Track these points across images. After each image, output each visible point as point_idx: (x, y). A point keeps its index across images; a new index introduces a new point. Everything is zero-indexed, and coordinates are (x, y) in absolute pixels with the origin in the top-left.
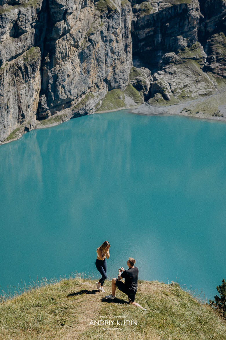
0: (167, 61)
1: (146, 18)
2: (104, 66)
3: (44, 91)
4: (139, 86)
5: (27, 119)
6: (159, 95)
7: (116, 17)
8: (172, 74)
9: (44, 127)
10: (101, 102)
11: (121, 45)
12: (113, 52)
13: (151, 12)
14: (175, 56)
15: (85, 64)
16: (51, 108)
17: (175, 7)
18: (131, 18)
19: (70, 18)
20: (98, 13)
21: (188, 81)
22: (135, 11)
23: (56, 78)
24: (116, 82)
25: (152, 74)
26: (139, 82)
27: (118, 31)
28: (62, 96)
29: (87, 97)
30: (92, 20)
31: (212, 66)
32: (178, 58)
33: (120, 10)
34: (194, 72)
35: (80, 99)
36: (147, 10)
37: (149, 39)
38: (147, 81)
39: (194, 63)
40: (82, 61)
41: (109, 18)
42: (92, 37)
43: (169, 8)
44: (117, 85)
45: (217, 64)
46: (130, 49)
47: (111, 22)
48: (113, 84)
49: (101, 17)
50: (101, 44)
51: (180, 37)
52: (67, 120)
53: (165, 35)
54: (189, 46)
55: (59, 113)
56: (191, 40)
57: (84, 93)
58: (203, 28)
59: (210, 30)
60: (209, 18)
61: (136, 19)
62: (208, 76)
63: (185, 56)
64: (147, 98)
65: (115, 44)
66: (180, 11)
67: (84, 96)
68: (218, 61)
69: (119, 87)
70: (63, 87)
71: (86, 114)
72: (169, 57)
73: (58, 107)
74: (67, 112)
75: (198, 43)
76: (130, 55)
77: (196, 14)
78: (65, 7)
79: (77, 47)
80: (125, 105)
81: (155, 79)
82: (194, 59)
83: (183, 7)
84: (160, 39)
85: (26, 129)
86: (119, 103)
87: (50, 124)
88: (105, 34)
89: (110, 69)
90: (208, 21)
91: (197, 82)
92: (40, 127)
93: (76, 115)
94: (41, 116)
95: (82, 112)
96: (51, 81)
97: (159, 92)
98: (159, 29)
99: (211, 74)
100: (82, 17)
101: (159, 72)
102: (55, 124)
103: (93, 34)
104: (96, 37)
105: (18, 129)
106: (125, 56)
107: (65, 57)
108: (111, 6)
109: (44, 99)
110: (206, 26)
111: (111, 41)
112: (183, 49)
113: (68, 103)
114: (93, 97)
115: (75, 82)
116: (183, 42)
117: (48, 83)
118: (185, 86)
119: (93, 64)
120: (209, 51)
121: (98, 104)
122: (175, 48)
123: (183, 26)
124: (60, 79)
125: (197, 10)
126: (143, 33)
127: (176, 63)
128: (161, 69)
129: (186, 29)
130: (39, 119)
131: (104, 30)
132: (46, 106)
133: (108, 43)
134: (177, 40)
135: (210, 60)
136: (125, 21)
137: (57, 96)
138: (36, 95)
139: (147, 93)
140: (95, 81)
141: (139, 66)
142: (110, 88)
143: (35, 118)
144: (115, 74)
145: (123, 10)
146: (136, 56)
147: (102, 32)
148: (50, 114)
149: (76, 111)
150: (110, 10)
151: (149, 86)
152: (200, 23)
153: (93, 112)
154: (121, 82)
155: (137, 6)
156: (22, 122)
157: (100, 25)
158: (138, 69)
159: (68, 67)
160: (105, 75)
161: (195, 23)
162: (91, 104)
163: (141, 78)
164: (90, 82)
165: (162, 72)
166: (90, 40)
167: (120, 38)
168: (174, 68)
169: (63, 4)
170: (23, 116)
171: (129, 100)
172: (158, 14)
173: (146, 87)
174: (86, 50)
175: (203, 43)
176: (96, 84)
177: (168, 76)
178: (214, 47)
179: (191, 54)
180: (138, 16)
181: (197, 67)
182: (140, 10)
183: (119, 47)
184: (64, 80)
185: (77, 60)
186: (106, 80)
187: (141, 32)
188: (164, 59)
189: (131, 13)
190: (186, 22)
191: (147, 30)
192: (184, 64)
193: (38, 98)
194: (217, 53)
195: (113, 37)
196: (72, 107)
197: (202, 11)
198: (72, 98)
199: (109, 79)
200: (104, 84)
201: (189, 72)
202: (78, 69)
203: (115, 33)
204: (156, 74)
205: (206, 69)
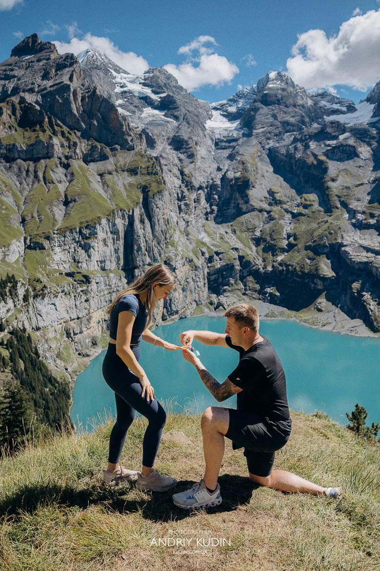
0: (225, 291)
1: (214, 270)
2: (194, 294)
3: (165, 307)
4: (211, 303)
5: (157, 321)
6: (221, 307)
7: (199, 270)
8: (227, 297)
9: (165, 324)
10: (193, 311)
11: (202, 284)
12: (198, 287)
13: (216, 267)
14: (229, 288)
15: (185, 293)
16: (169, 315)
17: (227, 264)
18: (206, 270)
19: (176, 271)
20: (190, 268)
21: (235, 300)
22: (208, 267)
23: (171, 300)
24: (200, 301)
25: (218, 297)
26: (211, 301)
27: (200, 277)
28: (174, 309)
29: (186, 309)
30: (188, 272)
31: (247, 292)
32: (230, 289)
33: (201, 267)
34: (238, 296)
35: (183, 310)
36: (214, 266)
37: (216, 280)
38: (215, 301)
39: (238, 291)
40: (183, 292)
41: (196, 270)
42: (188, 280)
43: (225, 265)
44: (200, 303)
45: (249, 291)
46: (207, 285)
47: (197, 273)
48: (198, 302)
49: (192, 270)
50: (192, 283)
51: (231, 279)
52: (177, 320)
53: (223, 278)
54: (235, 283)
55: (173, 317)
56: (236, 280)
57: (184, 307)
58: (242, 275)
59: (245, 275)
60: (244, 269)
61: (209, 271)
62: (245, 297)
63: (233, 288)
64: (215, 309)
65: (199, 283)
66: (230, 266)
67: (184, 309)
68: (250, 290)
69: (201, 304)
70: (174, 304)
71: (186, 317)
72: (225, 289)
73: (172, 314)
74: (176, 316)
75: (239, 282)
76: (207, 288)
77: (238, 268)
78: (174, 266)
79: (181, 285)
80: (205, 313)
81: (219, 300)
82: (238, 289)
83: (232, 264)
84: (221, 280)
85: (157, 325)
86: (202, 312)
87: (169, 323)
88: (194, 278)
89: (197, 295)
90: (244, 271)
91: (240, 300)
92: (163, 324)
93: (181, 318)
94: (164, 319)
95: (183, 317)
96: (169, 302)
97: (221, 306)
98: (220, 276)
99: (247, 296)
100: (183, 271)
101: (221, 296)
102: (171, 323)
103: (188, 278)
104: (190, 280)
105: (153, 326)
106: (204, 289)
107: (175, 290)
108: (196, 265)
109: (165, 310)
110: (243, 273)
111: (197, 282)
112: (232, 285)
113: (177, 312)
114: (189, 309)
115: (180, 302)
116: (232, 281)
117: (167, 303)
118: (234, 303)
119: (189, 293)
120: (245, 286)
121: (192, 312)
122: (228, 284)
123: (232, 274)
124: (173, 301)
125: (238, 266)
126: (213, 278)
127: (229, 291)
128: (222, 295)
129: (233, 275)
130: (163, 320)
131: (194, 277)
132: (166, 314)
133: (196, 283)
134: (229, 280)
135: (245, 290)
136: (204, 272)
137: (171, 309)
138: (161, 308)
139: (215, 306)
140: (190, 301)
141: (211, 294)
142: (197, 305)
143: (161, 319)
144: (199, 297)
145: (202, 267)
146: (209, 288)
147: (192, 278)
148: (168, 317)
149: (181, 316)
150: (196, 267)
151: (216, 303)
152: (240, 272)
153: (189, 316)
154: (203, 301)
155: (209, 265)
156: (154, 322)
157: (192, 274)
158: (211, 295)
159: (176, 294)
160: (194, 298)
161: (238, 272)
162: (188, 312)
163: (212, 299)
164: (187, 302)
165: (223, 296)
166: (187, 282)
167: (201, 280)
168: (228, 294)
169: (173, 264)
170: (155, 319)
171: (206, 310)
172: (219, 268)
173: (215, 303)
174: (185, 286)
175: (242, 282)
176: (190, 303)
177: (226, 298)
178: (247, 283)
179: (236, 287)
180: (210, 270)
181: (240, 294)
182: (211, 266)
183: (201, 284)
184: (175, 301)
185: (181, 291)
186: (195, 301)
187: (211, 277)
188: (223, 290)
189: (207, 268)
190: (233, 272)
191: (214, 276)
192: (233, 292)
193: (162, 310)
194: (249, 286)
195: (198, 280)
196: (179, 314)
197: (241, 266)
198: (179, 310)
199: (196, 300)
200: (194, 302)
201: (235, 296)
202: (181, 296)
203: (199, 278)
204: (219, 297)
205: (244, 294)
